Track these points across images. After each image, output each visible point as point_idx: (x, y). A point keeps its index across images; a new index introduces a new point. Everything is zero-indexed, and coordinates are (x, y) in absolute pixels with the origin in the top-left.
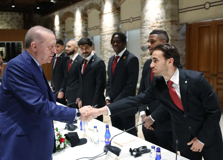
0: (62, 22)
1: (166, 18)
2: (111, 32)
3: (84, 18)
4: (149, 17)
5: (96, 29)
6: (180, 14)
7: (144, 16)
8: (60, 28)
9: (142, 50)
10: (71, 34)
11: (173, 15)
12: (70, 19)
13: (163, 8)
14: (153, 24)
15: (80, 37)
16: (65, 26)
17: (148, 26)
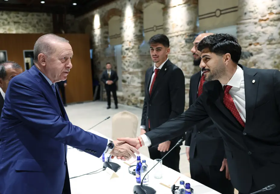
0: (104, 23)
2: (183, 33)
3: (138, 15)
4: (255, 6)
5: (157, 29)
7: (245, 5)
10: (118, 39)
12: (115, 18)
14: (262, 15)
15: (131, 43)
16: (108, 28)
17: (252, 20)
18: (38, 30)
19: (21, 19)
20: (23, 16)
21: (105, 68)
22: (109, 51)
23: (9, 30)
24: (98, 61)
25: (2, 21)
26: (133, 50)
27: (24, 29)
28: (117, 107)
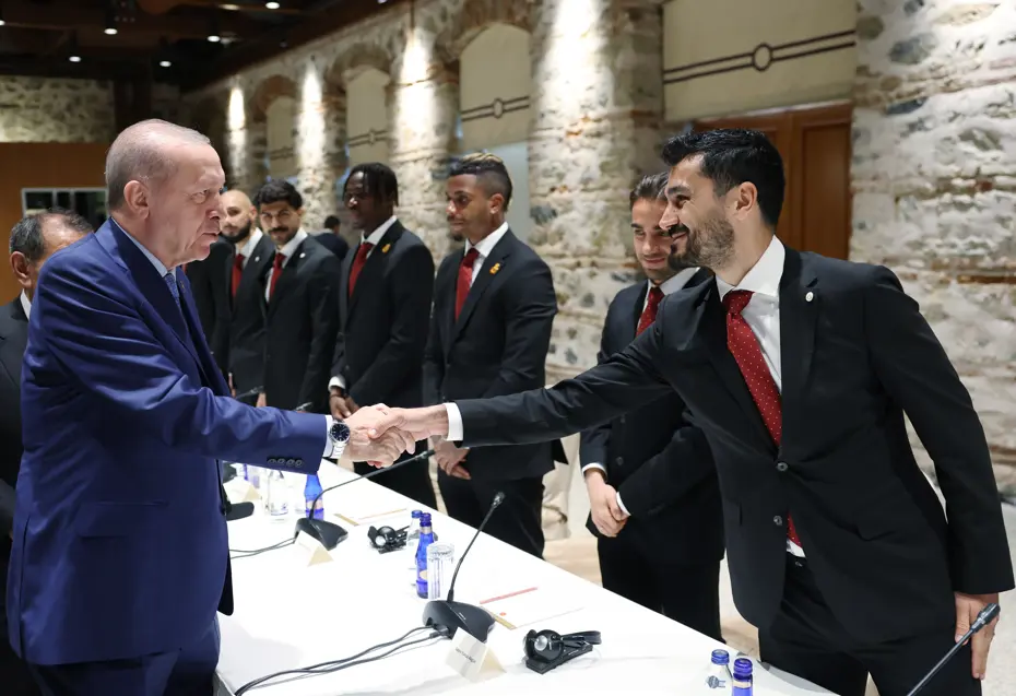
0: (256, 116)
1: (618, 102)
2: (428, 153)
3: (334, 99)
4: (559, 100)
5: (376, 140)
6: (668, 87)
7: (542, 96)
8: (248, 136)
9: (532, 221)
11: (640, 90)
12: (283, 102)
13: (606, 64)
14: (571, 122)
15: (318, 173)
16: (265, 129)
17: (555, 133)
18: (72, 128)
19: (21, 97)
20: (27, 88)
26: (321, 194)
27: (30, 124)
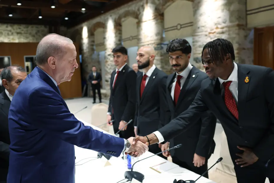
0: (91, 34)
1: (231, 21)
2: (153, 42)
3: (118, 27)
4: (205, 22)
5: (133, 39)
6: (249, 17)
7: (198, 21)
8: (89, 40)
10: (102, 46)
11: (240, 17)
12: (100, 30)
13: (226, 9)
14: (211, 29)
16: (94, 38)
17: (204, 33)
19: (23, 30)
20: (24, 28)
21: (91, 70)
22: (95, 56)
23: (13, 39)
24: (86, 65)
25: (7, 32)
27: (25, 38)
28: (100, 102)
